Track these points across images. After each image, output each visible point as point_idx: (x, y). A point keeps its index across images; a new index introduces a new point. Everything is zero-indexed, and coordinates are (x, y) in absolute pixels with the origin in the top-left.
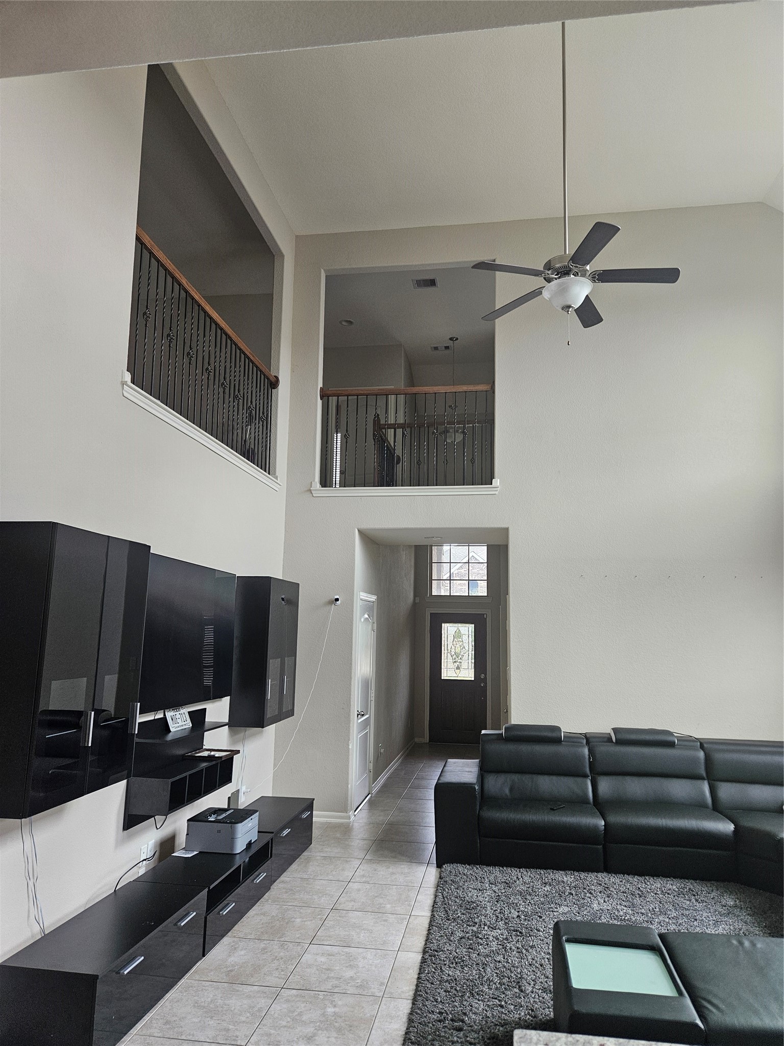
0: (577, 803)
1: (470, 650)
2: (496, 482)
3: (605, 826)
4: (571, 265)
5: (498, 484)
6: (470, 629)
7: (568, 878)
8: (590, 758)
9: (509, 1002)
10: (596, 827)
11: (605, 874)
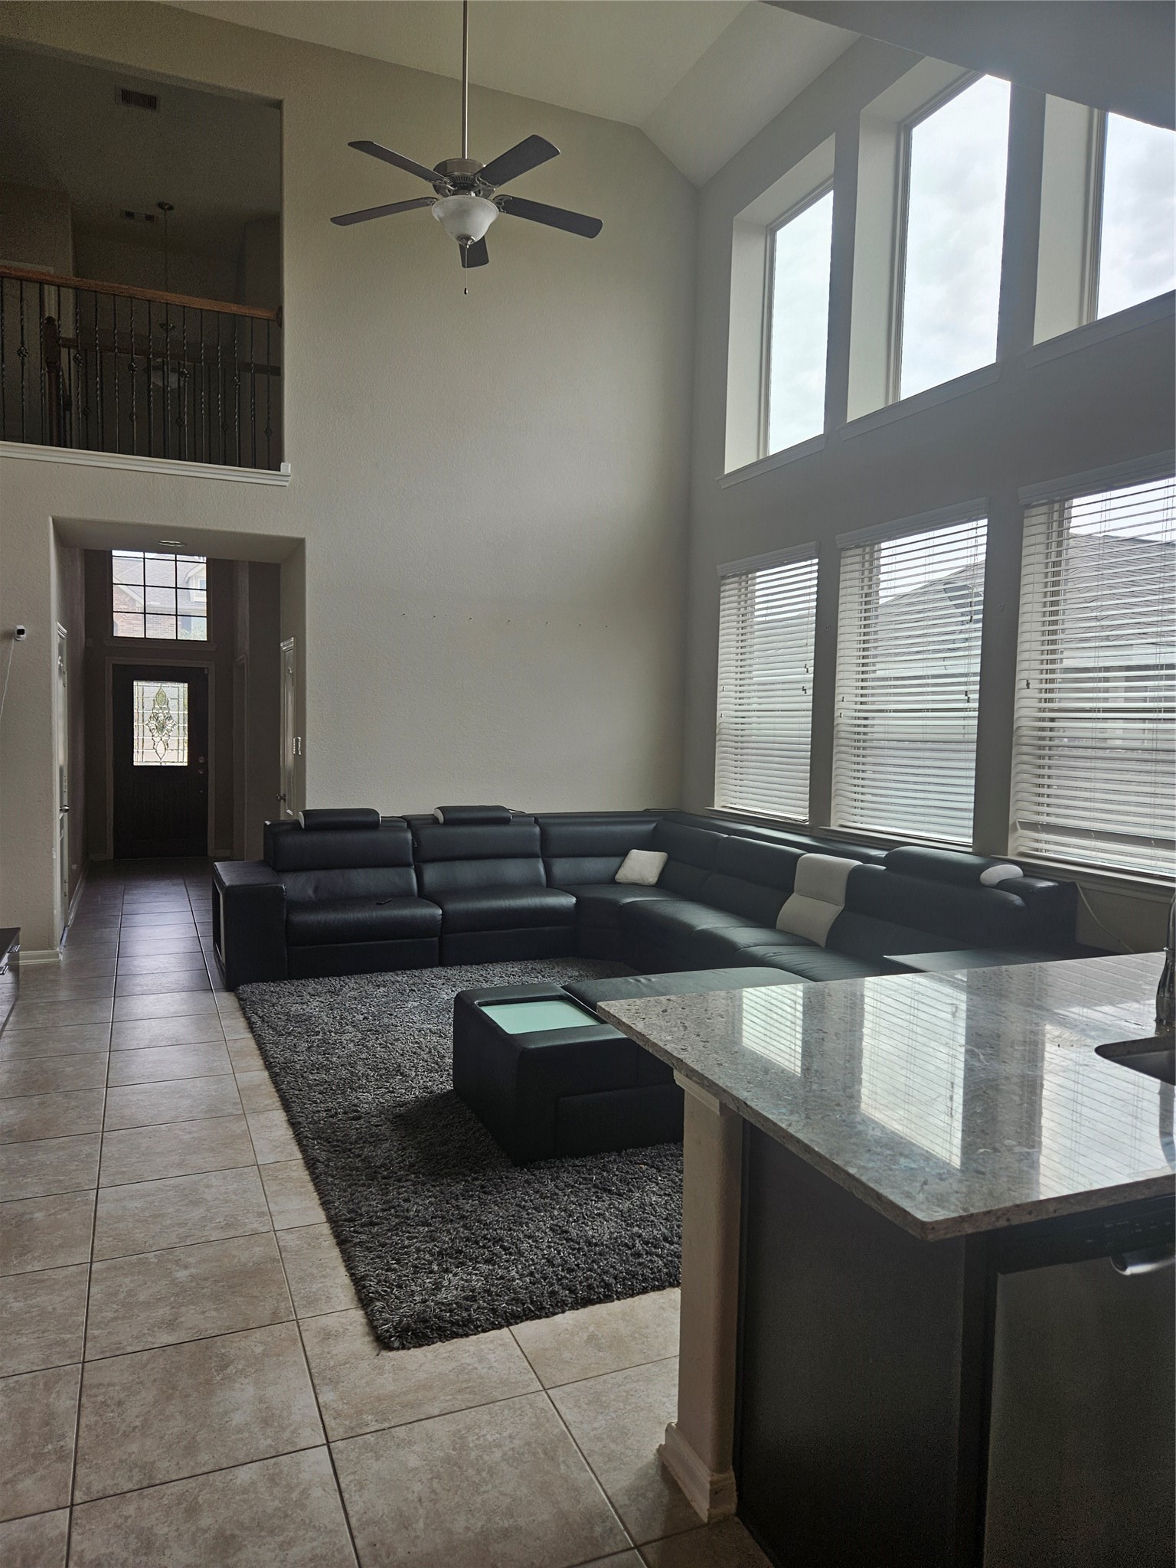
0: (403, 897)
1: (181, 721)
2: (286, 467)
3: (442, 915)
4: (478, 179)
5: (289, 472)
6: (181, 689)
7: (402, 978)
8: (413, 844)
9: (397, 1087)
10: (433, 917)
11: (441, 968)
